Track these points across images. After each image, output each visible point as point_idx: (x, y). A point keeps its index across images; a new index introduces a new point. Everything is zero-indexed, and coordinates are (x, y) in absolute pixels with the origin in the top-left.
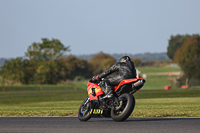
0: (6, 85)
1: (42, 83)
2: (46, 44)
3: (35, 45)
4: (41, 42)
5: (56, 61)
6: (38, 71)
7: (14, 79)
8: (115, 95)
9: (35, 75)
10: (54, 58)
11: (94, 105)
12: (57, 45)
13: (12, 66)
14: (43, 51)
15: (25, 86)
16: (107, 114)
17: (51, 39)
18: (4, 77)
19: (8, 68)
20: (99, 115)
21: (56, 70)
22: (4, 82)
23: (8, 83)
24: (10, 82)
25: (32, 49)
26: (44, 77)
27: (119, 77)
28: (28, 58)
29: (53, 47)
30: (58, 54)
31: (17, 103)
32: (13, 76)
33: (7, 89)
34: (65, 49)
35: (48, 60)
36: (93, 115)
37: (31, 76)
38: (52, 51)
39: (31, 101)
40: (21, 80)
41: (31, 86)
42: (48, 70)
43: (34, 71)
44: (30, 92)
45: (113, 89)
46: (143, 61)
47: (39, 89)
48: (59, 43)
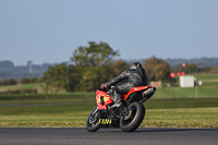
0: (50, 92)
1: (89, 91)
2: (93, 48)
3: (81, 49)
4: (88, 46)
5: (103, 66)
6: (85, 78)
7: (59, 86)
8: (124, 104)
9: (82, 82)
10: (102, 63)
11: (103, 114)
12: (105, 49)
13: (55, 72)
14: (90, 55)
15: (69, 93)
16: (115, 124)
17: (98, 43)
18: (48, 84)
19: (52, 74)
20: (107, 126)
21: (104, 76)
22: (47, 89)
23: (52, 90)
24: (54, 89)
25: (78, 54)
26: (91, 83)
27: (129, 85)
28: (74, 63)
29: (100, 51)
30: (106, 59)
31: (62, 112)
32: (58, 82)
33: (51, 97)
34: (114, 54)
35: (95, 65)
36: (101, 126)
37: (77, 83)
38: (100, 55)
39: (77, 111)
40: (66, 87)
41: (77, 93)
42: (95, 76)
43: (81, 77)
44: (76, 100)
45: (123, 98)
46: (199, 67)
47: (86, 97)
48: (108, 47)
